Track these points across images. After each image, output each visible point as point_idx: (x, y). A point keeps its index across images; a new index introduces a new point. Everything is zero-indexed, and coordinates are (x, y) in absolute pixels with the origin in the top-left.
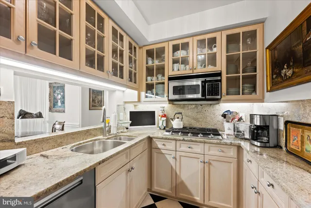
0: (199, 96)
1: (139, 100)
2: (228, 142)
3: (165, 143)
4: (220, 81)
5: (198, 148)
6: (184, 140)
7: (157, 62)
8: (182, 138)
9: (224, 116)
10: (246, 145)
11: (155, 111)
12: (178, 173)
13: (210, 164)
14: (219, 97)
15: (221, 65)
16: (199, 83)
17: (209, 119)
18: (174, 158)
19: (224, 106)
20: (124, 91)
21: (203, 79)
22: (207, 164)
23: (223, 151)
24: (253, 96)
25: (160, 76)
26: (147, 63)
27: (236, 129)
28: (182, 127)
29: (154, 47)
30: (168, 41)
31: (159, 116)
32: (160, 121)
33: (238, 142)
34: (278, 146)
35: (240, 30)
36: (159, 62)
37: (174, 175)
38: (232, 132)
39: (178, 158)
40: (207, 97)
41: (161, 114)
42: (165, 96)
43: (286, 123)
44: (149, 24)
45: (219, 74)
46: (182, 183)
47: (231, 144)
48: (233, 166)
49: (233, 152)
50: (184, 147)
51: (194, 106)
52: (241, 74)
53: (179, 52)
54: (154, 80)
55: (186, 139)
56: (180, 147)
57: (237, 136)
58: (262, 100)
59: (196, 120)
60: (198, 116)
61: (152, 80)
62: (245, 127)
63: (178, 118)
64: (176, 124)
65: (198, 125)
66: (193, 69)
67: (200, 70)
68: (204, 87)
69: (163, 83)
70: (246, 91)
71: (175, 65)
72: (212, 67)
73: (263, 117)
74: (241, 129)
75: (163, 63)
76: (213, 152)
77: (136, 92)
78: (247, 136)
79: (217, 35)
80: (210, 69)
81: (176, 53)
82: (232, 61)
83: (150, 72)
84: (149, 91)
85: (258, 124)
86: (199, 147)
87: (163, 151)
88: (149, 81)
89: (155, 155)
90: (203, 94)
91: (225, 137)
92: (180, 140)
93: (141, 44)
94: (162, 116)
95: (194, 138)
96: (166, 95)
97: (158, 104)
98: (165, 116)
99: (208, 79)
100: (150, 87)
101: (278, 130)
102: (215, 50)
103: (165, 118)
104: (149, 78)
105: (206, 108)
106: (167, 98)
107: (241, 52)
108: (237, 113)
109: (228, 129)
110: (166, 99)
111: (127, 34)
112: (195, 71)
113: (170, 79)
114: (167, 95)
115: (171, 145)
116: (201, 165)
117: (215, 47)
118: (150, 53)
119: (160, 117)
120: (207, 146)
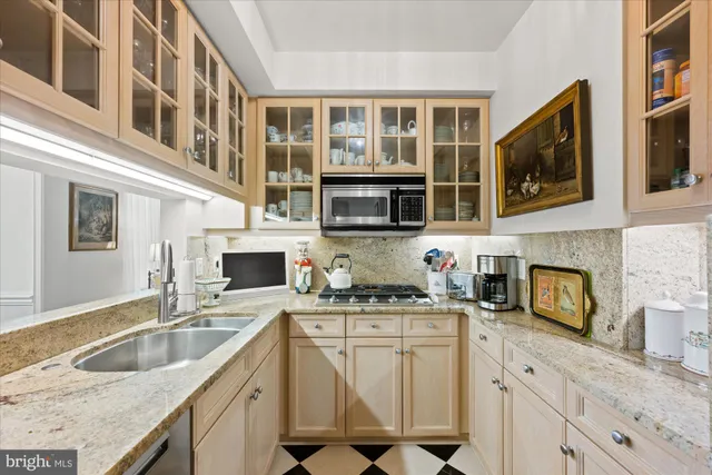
0: (386, 220)
1: (248, 227)
3: (320, 323)
4: (424, 193)
5: (390, 326)
6: (363, 312)
7: (291, 141)
8: (358, 309)
9: (428, 260)
10: (470, 309)
11: (284, 253)
12: (350, 383)
13: (412, 353)
14: (422, 223)
15: (425, 164)
16: (386, 194)
18: (341, 353)
19: (427, 242)
20: (204, 202)
21: (394, 187)
22: (407, 354)
23: (435, 327)
24: (474, 223)
25: (299, 173)
26: (268, 139)
27: (450, 284)
28: (350, 286)
29: (288, 104)
30: (322, 96)
31: (296, 263)
32: (297, 275)
33: (457, 306)
34: (518, 308)
35: (456, 104)
36: (296, 140)
37: (341, 389)
38: (443, 290)
39: (349, 351)
40: (402, 223)
41: (300, 258)
42: (314, 219)
43: (532, 268)
44: (276, 48)
45: (422, 180)
46: (360, 402)
47: (449, 312)
48: (451, 352)
49: (450, 326)
50: (362, 327)
51: (370, 241)
52: (457, 184)
53: (342, 124)
54: (286, 180)
55: (367, 309)
56: (355, 327)
57: (452, 297)
58: (487, 232)
60: (379, 262)
61: (279, 181)
62: (465, 280)
63: (341, 266)
64: (338, 279)
65: (379, 280)
66: (373, 164)
67: (386, 168)
68: (394, 202)
69: (310, 189)
70: (462, 214)
71: (336, 151)
72: (408, 164)
73: (497, 259)
75: (309, 143)
76: (418, 329)
77: (241, 206)
78: (470, 295)
79: (417, 104)
80: (403, 168)
81: (336, 126)
82: (441, 156)
83: (275, 160)
84: (273, 206)
85: (491, 273)
86: (393, 324)
87: (318, 342)
88: (273, 182)
89: (296, 352)
90: (394, 218)
91: (436, 299)
92: (355, 313)
93: (254, 91)
94: (303, 264)
95: (383, 308)
96: (315, 216)
97: (293, 238)
98: (309, 263)
99: (404, 187)
100: (274, 196)
101: (517, 281)
102: (413, 133)
103: (309, 268)
104: (273, 174)
105: (396, 245)
106: (318, 223)
107: (457, 143)
108: (450, 255)
109: (434, 283)
110: (315, 224)
111: (227, 63)
112: (377, 170)
113: (326, 181)
114: (319, 216)
115: (334, 327)
116: (396, 359)
117: (412, 126)
118: (275, 118)
119: (297, 267)
120: (407, 319)
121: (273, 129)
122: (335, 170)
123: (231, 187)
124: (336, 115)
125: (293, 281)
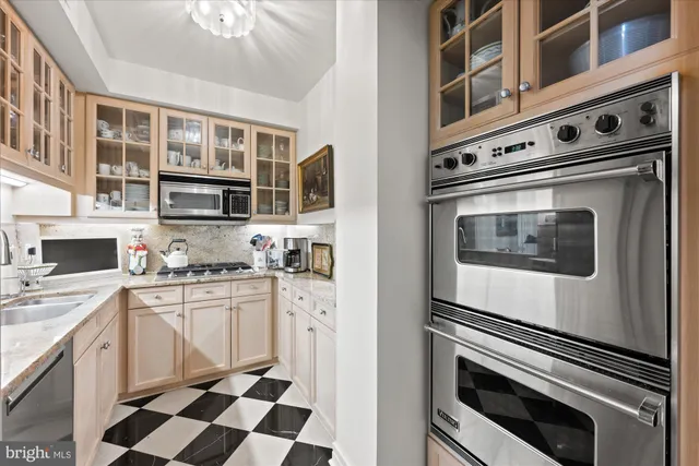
0: (218, 212)
1: (74, 215)
2: (262, 273)
3: (160, 294)
4: (249, 193)
5: (221, 291)
6: (199, 282)
7: (127, 140)
8: (195, 280)
9: (254, 242)
10: (279, 274)
11: (115, 240)
12: (187, 337)
13: (239, 308)
14: (248, 216)
15: (250, 172)
17: (231, 248)
18: (179, 315)
19: (253, 229)
21: (226, 188)
22: (235, 310)
23: (255, 288)
24: (286, 216)
25: (134, 168)
26: (99, 133)
28: (186, 265)
29: (123, 106)
31: (130, 248)
33: (271, 273)
34: (307, 270)
35: (273, 133)
36: (132, 138)
37: (180, 344)
38: (263, 264)
39: (187, 314)
40: (232, 215)
41: (134, 243)
42: (151, 208)
43: (313, 244)
44: (111, 55)
45: (248, 184)
47: (265, 277)
48: (267, 305)
49: (266, 286)
50: (199, 294)
51: (205, 228)
52: (274, 188)
53: (180, 132)
54: (120, 172)
55: (202, 280)
56: (192, 294)
57: (269, 268)
58: (294, 222)
59: (210, 251)
60: (214, 245)
61: (112, 173)
62: (278, 254)
63: (178, 249)
64: (175, 260)
65: (213, 260)
66: (208, 169)
67: (219, 172)
68: (226, 199)
69: (147, 183)
70: (279, 210)
71: (173, 154)
72: (238, 171)
73: (295, 240)
74: (274, 258)
75: (144, 144)
76: (245, 290)
77: (68, 195)
78: (281, 265)
79: (245, 127)
80: (233, 173)
81: (173, 132)
82: (263, 167)
84: (102, 195)
85: (291, 248)
86: (224, 289)
87: (157, 310)
89: (136, 321)
90: (226, 211)
91: (257, 270)
92: (192, 283)
94: (138, 249)
95: (216, 277)
96: (153, 206)
97: (128, 226)
98: (144, 247)
99: (232, 188)
100: (104, 186)
101: (307, 253)
102: (242, 148)
103: (146, 252)
104: (105, 167)
105: (227, 232)
106: (156, 212)
107: (274, 160)
108: (269, 238)
109: (258, 260)
112: (211, 173)
113: (163, 178)
114: (156, 207)
115: (174, 295)
116: (225, 315)
117: (241, 142)
118: (107, 114)
119: (131, 251)
120: (235, 284)
121: (104, 125)
122: (172, 169)
123: (63, 178)
124: (173, 123)
125: (126, 264)
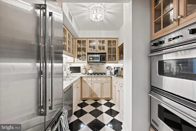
1: (74, 62)
2: (108, 76)
3: (87, 79)
4: (106, 56)
5: (99, 79)
6: (94, 77)
7: (82, 46)
9: (107, 68)
10: (113, 76)
11: (80, 67)
12: (92, 89)
13: (103, 84)
14: (105, 61)
15: (106, 51)
16: (99, 56)
17: (102, 69)
18: (91, 84)
19: (107, 65)
20: (66, 58)
21: (100, 55)
22: (102, 84)
23: (107, 79)
24: (115, 61)
25: (83, 52)
26: (78, 46)
28: (93, 72)
29: (81, 40)
30: (87, 38)
32: (83, 71)
33: (111, 76)
34: (120, 76)
35: (112, 40)
37: (91, 90)
38: (109, 74)
40: (102, 61)
41: (83, 68)
43: (122, 69)
44: (79, 30)
45: (106, 54)
46: (94, 92)
47: (109, 77)
48: (110, 84)
49: (109, 79)
50: (94, 79)
51: (96, 64)
52: (112, 54)
53: (91, 43)
54: (81, 53)
55: (95, 76)
57: (111, 74)
58: (117, 63)
59: (97, 70)
61: (80, 53)
62: (113, 71)
63: (91, 69)
64: (90, 71)
65: (98, 72)
66: (97, 51)
67: (99, 51)
68: (101, 58)
69: (85, 55)
70: (113, 60)
71: (90, 48)
72: (103, 51)
73: (117, 68)
74: (112, 72)
75: (85, 47)
76: (104, 80)
77: (73, 58)
78: (114, 74)
79: (105, 40)
80: (102, 51)
81: (90, 43)
84: (78, 58)
85: (116, 70)
86: (100, 79)
87: (87, 82)
88: (79, 54)
89: (83, 84)
90: (100, 60)
93: (75, 37)
94: (84, 69)
95: (98, 76)
96: (86, 60)
97: (82, 64)
98: (85, 69)
99: (102, 55)
100: (79, 56)
102: (104, 45)
104: (79, 52)
105: (101, 65)
107: (112, 47)
108: (111, 67)
109: (108, 72)
110: (86, 62)
113: (88, 54)
115: (90, 79)
116: (100, 85)
117: (104, 43)
118: (79, 42)
120: (102, 78)
121: (79, 44)
122: (90, 52)
123: (72, 55)
124: (90, 42)
125: (82, 72)
